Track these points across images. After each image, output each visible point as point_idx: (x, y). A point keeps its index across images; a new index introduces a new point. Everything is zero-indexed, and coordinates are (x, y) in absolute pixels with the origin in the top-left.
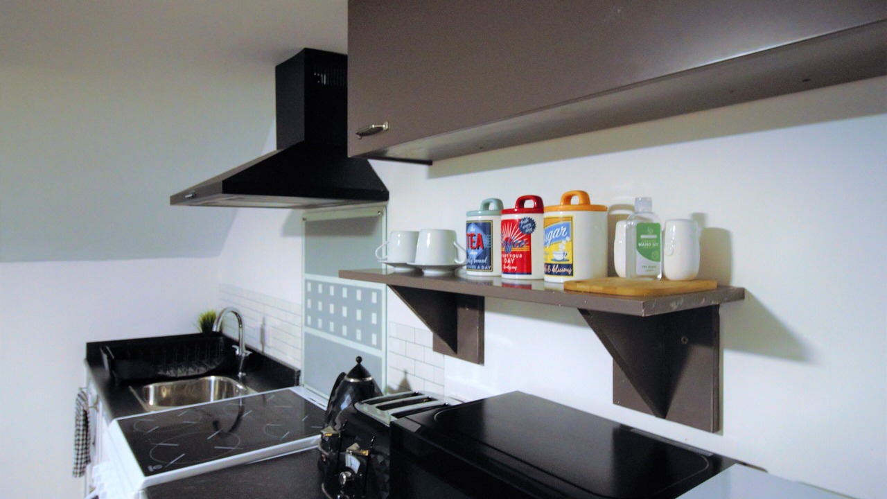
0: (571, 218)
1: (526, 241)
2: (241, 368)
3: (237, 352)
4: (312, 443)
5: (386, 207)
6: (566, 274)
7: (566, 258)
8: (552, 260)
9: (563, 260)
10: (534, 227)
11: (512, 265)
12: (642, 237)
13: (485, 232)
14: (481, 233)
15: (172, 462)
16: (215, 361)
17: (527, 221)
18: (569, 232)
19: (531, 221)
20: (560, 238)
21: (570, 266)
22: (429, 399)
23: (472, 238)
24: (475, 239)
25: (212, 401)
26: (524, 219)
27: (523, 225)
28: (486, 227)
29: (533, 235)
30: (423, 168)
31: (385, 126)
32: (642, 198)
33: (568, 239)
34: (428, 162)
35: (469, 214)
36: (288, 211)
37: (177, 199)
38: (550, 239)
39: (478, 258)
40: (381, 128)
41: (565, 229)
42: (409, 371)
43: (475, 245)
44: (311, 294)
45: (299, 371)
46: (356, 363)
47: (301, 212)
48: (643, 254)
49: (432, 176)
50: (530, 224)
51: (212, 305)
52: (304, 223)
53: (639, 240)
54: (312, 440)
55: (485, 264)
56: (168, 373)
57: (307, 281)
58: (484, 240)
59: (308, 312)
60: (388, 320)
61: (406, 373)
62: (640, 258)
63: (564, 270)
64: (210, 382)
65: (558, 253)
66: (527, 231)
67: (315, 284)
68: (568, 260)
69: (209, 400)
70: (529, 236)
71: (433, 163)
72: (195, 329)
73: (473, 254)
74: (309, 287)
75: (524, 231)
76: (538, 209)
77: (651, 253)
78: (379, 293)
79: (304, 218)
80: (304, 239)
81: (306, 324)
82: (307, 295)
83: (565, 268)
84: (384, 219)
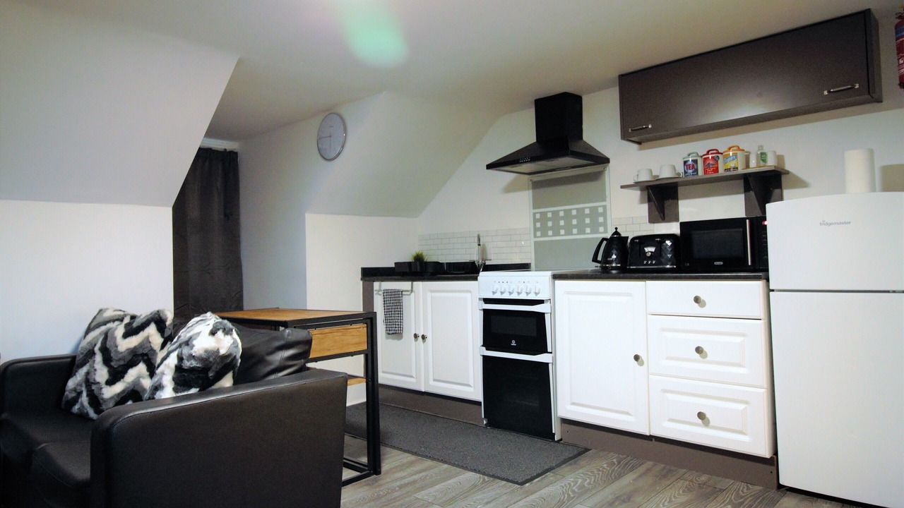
0: (736, 153)
1: (717, 163)
5: (608, 166)
8: (730, 167)
9: (735, 166)
10: (719, 159)
11: (711, 171)
12: (762, 156)
14: (693, 164)
18: (736, 157)
19: (718, 157)
20: (733, 159)
23: (688, 166)
24: (690, 166)
26: (715, 156)
27: (715, 158)
30: (635, 146)
31: (650, 126)
33: (736, 160)
34: (639, 143)
35: (684, 159)
38: (729, 161)
39: (693, 172)
40: (647, 127)
43: (690, 168)
44: (541, 219)
45: (530, 264)
46: (615, 231)
47: (527, 177)
49: (641, 149)
52: (530, 183)
55: (695, 174)
57: (534, 214)
58: (695, 166)
59: (536, 230)
60: (612, 218)
62: (762, 162)
65: (732, 165)
67: (544, 214)
71: (643, 143)
73: (690, 171)
74: (538, 216)
75: (716, 160)
76: (718, 153)
77: (764, 161)
78: (605, 207)
79: (531, 180)
80: (531, 192)
81: (535, 236)
82: (535, 221)
83: (736, 168)
84: (607, 172)
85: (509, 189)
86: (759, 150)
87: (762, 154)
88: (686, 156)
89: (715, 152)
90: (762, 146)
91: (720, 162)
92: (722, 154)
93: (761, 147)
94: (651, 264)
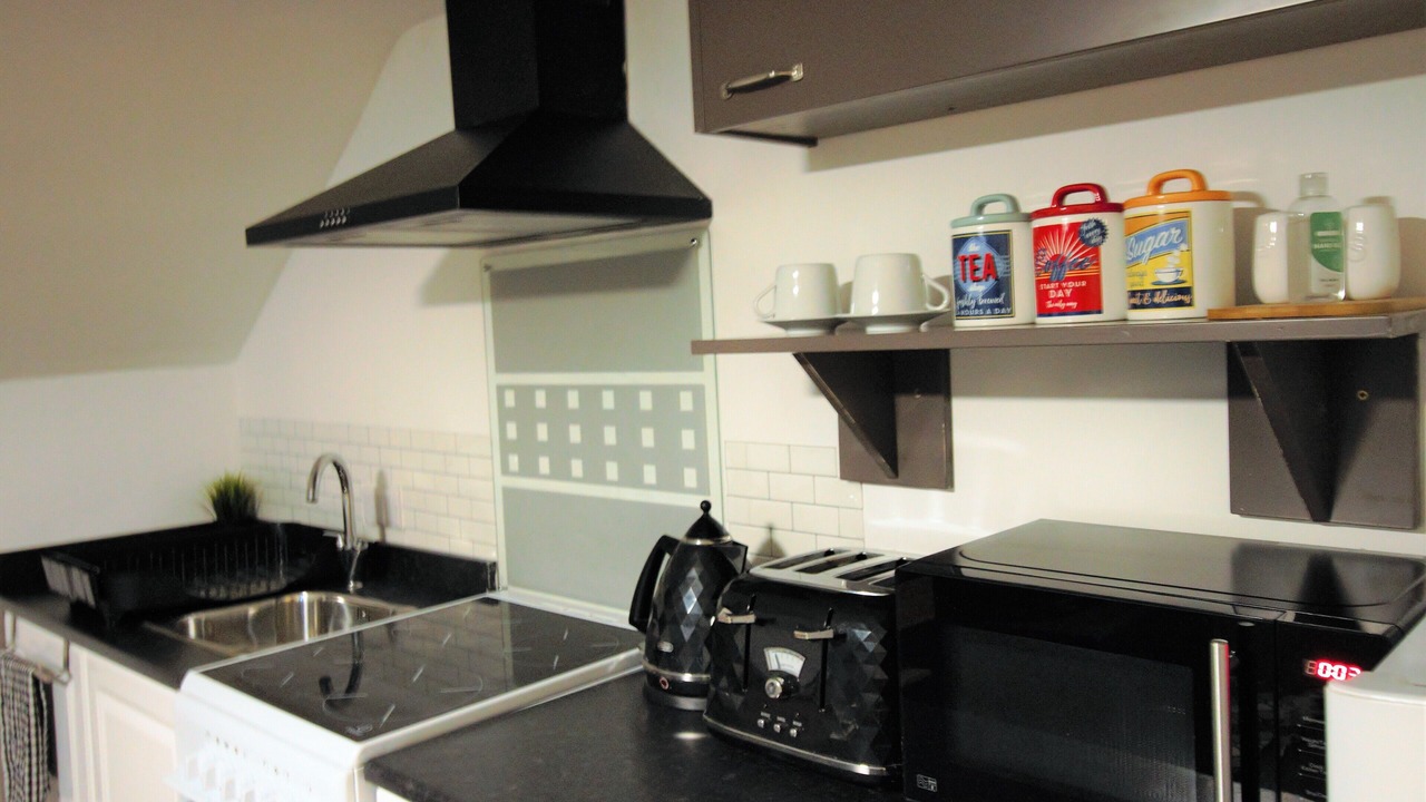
0: (1186, 214)
1: (1093, 259)
2: (352, 572)
3: (340, 544)
4: (611, 668)
5: (706, 228)
6: (1180, 304)
7: (1181, 278)
8: (1154, 284)
9: (1177, 282)
10: (1104, 235)
11: (1065, 300)
12: (1320, 234)
13: (998, 250)
14: (992, 253)
15: (385, 719)
16: (303, 562)
17: (1092, 225)
18: (1185, 236)
19: (1099, 225)
20: (1172, 246)
21: (1187, 291)
22: (861, 557)
23: (972, 265)
24: (980, 263)
25: (308, 638)
26: (1087, 222)
27: (1087, 231)
28: (1000, 242)
29: (1104, 249)
30: (796, 153)
31: (796, 74)
32: (1314, 174)
33: (1184, 247)
34: (808, 141)
35: (955, 224)
36: (439, 253)
37: (260, 235)
38: (1150, 249)
39: (987, 295)
40: (788, 78)
41: (1179, 231)
42: (777, 524)
43: (979, 274)
44: (518, 412)
45: (494, 565)
46: (701, 513)
47: (477, 254)
48: (1319, 261)
49: (814, 166)
50: (1098, 231)
51: (232, 464)
52: (486, 275)
53: (1315, 240)
54: (612, 663)
55: (999, 306)
56: (213, 593)
57: (501, 390)
58: (997, 265)
59: (507, 447)
60: (723, 439)
61: (771, 529)
62: (1315, 268)
63: (1179, 297)
64: (300, 605)
65: (1163, 272)
66: (1093, 241)
67: (525, 393)
68: (1183, 282)
69: (301, 637)
70: (1096, 250)
71: (819, 142)
72: (204, 514)
73: (976, 289)
74: (510, 399)
75: (1088, 241)
76: (1104, 205)
77: (1331, 258)
78: (698, 392)
79: (487, 268)
80: (488, 306)
81: (505, 471)
82: (504, 415)
83: (1181, 294)
84: (703, 253)
85: (437, 292)
86: (1304, 198)
87: (1320, 221)
88: (965, 210)
89: (1088, 198)
90: (1319, 179)
91: (1111, 253)
92: (1118, 208)
93: (1314, 182)
94: (783, 736)
